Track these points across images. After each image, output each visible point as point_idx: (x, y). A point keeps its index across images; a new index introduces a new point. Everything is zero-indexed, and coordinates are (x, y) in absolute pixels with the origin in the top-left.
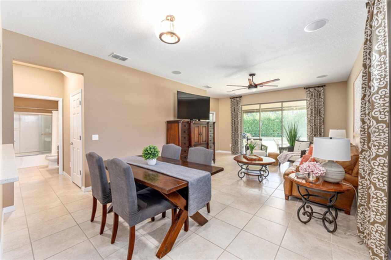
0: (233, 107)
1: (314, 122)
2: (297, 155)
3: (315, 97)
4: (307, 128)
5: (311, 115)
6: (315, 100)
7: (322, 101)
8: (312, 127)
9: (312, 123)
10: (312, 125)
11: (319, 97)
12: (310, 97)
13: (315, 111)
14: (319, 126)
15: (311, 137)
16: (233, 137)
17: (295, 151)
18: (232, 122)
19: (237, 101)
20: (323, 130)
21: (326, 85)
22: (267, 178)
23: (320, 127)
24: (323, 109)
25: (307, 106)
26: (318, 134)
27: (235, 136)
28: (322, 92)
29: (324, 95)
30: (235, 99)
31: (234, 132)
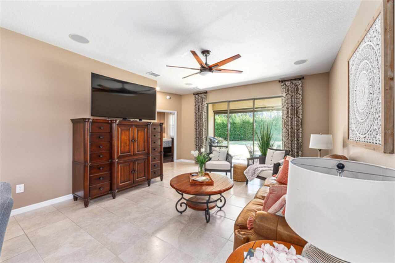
0: (197, 106)
1: (290, 124)
2: (268, 170)
3: (291, 92)
4: (283, 132)
5: (287, 115)
6: (292, 97)
7: (300, 97)
8: (288, 131)
9: (288, 126)
10: (288, 128)
11: (296, 92)
12: (286, 92)
13: (291, 110)
14: (296, 129)
15: (287, 143)
16: (197, 143)
17: (267, 164)
18: (196, 123)
19: (201, 97)
20: (300, 134)
21: (305, 78)
22: (222, 209)
23: (297, 131)
24: (301, 108)
25: (283, 104)
26: (296, 139)
27: (199, 141)
28: (300, 87)
29: (302, 90)
30: (200, 95)
31: (198, 136)
